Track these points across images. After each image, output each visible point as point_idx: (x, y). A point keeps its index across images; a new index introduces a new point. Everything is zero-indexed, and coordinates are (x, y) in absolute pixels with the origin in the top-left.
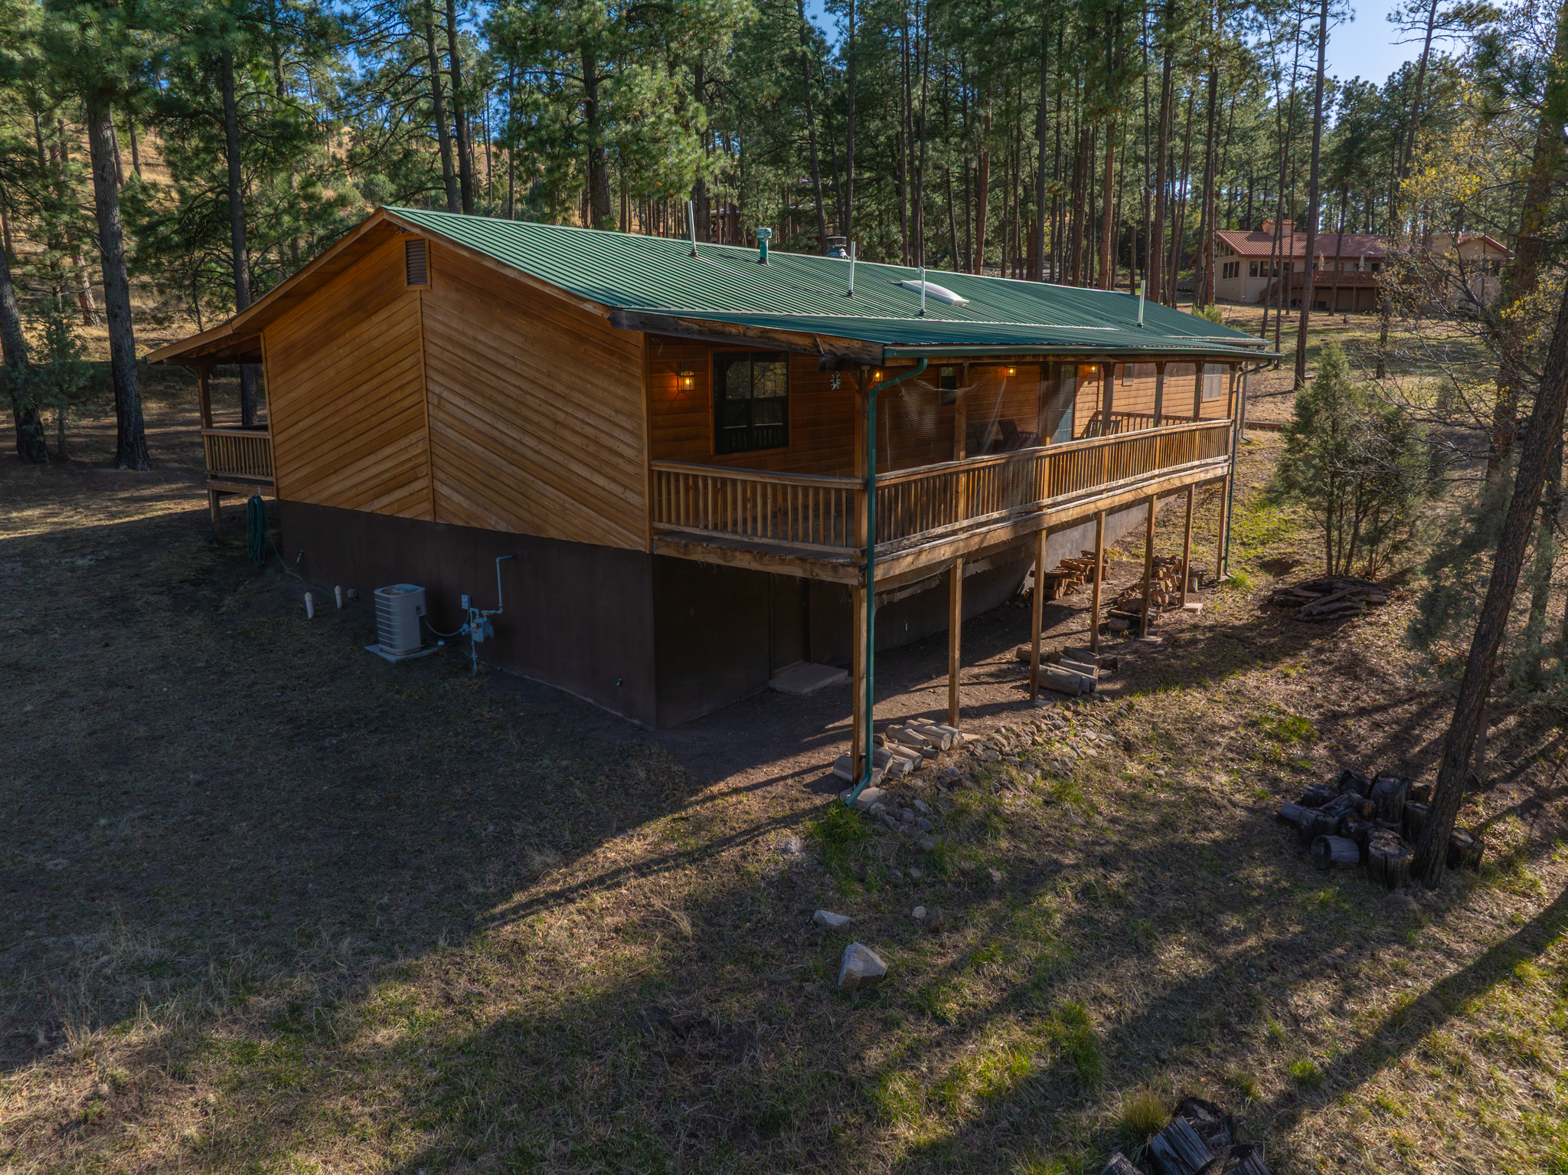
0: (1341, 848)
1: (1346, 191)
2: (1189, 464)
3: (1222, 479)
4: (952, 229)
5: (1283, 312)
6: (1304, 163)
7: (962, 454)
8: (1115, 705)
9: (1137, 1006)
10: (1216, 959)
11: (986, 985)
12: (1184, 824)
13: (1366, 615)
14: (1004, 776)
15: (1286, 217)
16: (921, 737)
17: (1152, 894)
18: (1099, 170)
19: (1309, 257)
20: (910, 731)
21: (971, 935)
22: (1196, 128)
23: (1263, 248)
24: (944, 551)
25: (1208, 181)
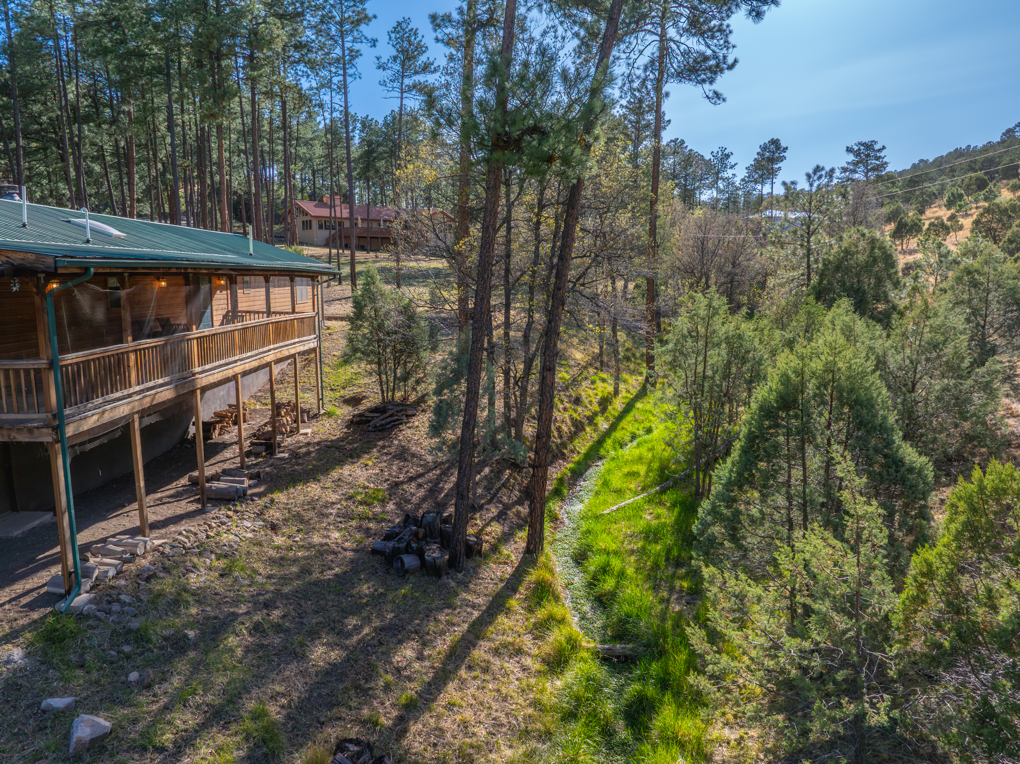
0: (410, 561)
1: (368, 181)
2: (293, 341)
3: (314, 350)
4: (110, 189)
5: (341, 251)
6: (343, 162)
7: (130, 338)
8: (261, 502)
9: (301, 693)
10: (346, 648)
11: (193, 713)
12: (316, 569)
13: (406, 423)
14: (188, 564)
15: (336, 194)
16: (120, 549)
17: (301, 618)
18: (215, 156)
19: (351, 218)
20: (111, 547)
21: (176, 681)
22: (276, 135)
23: (325, 212)
24: (123, 410)
25: (287, 169)
